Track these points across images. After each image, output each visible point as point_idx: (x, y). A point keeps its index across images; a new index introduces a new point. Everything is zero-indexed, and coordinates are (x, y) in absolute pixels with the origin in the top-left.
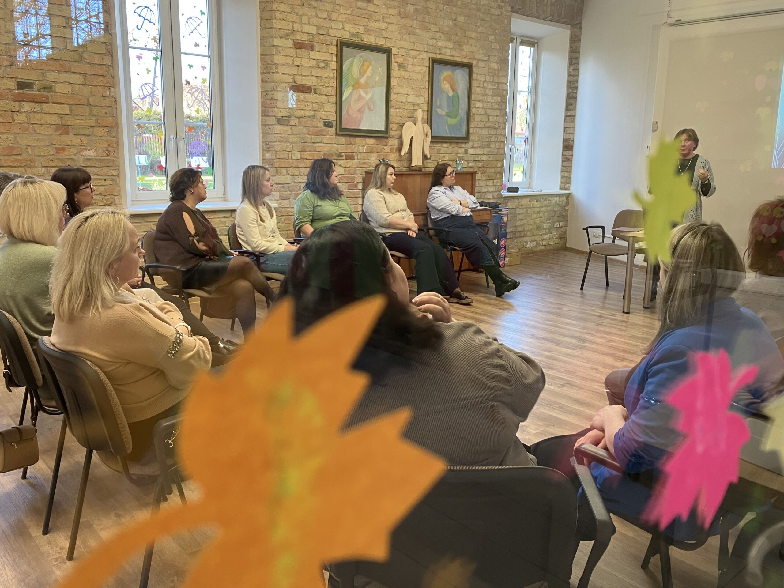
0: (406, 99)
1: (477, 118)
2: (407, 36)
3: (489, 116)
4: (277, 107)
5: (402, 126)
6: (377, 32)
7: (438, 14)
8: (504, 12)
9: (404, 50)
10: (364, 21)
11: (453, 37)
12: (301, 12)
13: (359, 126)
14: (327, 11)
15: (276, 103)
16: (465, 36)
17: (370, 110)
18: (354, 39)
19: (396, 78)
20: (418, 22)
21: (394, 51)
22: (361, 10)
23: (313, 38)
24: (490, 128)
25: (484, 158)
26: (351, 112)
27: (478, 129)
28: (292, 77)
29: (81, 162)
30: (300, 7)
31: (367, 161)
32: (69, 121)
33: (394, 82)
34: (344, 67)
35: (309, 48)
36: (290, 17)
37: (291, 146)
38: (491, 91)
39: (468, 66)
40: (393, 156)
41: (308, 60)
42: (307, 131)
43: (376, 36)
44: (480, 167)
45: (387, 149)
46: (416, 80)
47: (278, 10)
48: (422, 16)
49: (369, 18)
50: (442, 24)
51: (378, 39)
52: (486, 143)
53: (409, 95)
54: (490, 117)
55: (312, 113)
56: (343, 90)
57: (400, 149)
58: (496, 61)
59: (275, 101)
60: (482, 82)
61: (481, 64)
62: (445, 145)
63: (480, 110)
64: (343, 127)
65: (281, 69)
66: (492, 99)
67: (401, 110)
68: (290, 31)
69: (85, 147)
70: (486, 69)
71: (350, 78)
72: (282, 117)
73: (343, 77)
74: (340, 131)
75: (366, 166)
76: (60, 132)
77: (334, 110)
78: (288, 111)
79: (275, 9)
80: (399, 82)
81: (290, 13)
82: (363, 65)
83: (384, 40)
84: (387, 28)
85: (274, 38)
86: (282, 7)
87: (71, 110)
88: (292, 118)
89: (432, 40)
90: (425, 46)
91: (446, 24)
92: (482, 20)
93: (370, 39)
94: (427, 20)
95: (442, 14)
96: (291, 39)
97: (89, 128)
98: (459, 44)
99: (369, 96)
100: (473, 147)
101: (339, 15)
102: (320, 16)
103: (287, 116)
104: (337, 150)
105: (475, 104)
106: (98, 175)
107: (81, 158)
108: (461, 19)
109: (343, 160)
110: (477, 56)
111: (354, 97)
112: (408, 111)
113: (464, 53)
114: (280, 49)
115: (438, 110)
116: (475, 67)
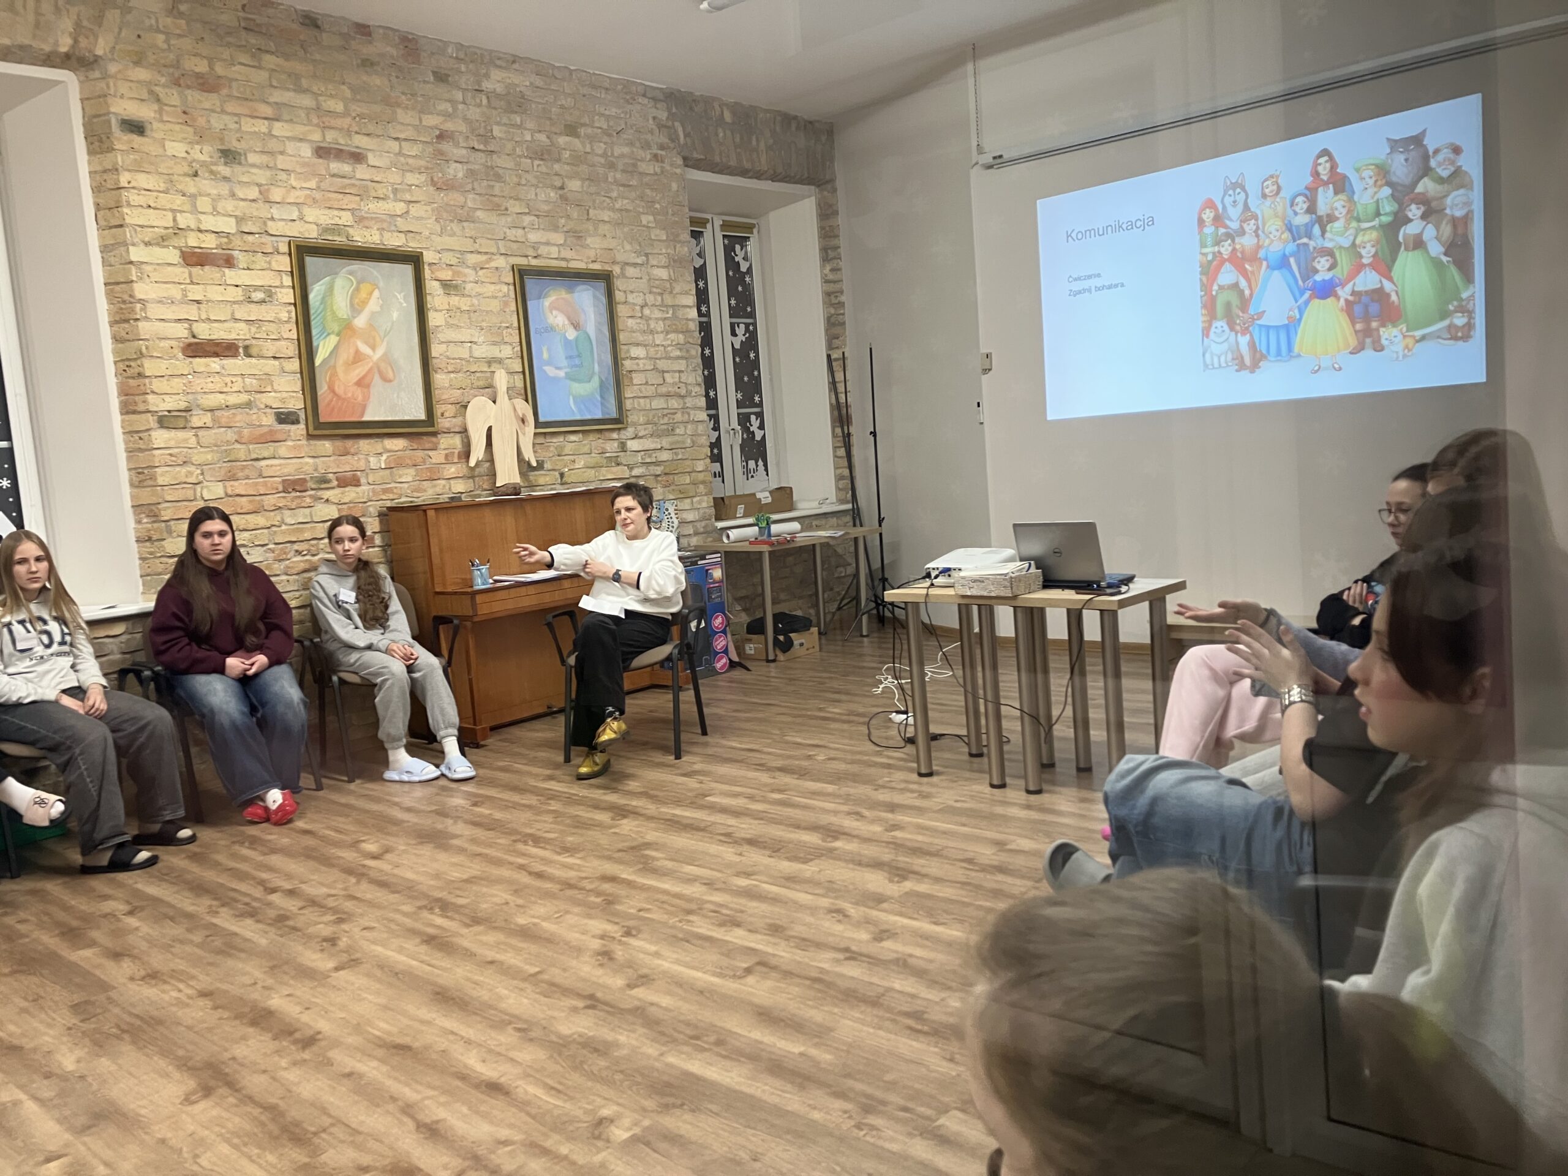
0: (471, 352)
1: (638, 379)
2: (455, 227)
3: (664, 372)
4: (153, 392)
5: (466, 407)
6: (383, 221)
7: (520, 178)
8: (668, 168)
9: (451, 253)
10: (351, 202)
11: (563, 221)
12: (192, 190)
13: (362, 415)
14: (259, 185)
15: (151, 384)
16: (588, 219)
17: (386, 380)
18: (330, 238)
19: (441, 311)
20: (477, 197)
21: (428, 257)
22: (340, 180)
23: (230, 241)
24: (668, 395)
25: (665, 456)
26: (339, 390)
27: (642, 400)
28: (186, 325)
30: (188, 179)
31: (393, 485)
33: (434, 319)
34: (312, 297)
35: (221, 262)
36: (164, 200)
37: (199, 471)
38: (661, 322)
39: (604, 279)
40: (453, 470)
41: (222, 288)
42: (235, 437)
43: (383, 229)
44: (658, 476)
45: (437, 457)
46: (487, 312)
47: (133, 188)
48: (485, 183)
49: (362, 194)
50: (533, 197)
51: (387, 235)
52: (665, 427)
53: (475, 343)
54: (666, 375)
55: (244, 398)
56: (315, 344)
57: (467, 454)
58: (662, 263)
59: (147, 381)
60: (638, 308)
61: (631, 271)
62: (573, 438)
63: (641, 362)
64: (321, 420)
65: (154, 311)
66: (666, 339)
67: (460, 375)
68: (171, 230)
70: (644, 281)
71: (329, 318)
72: (169, 411)
73: (312, 318)
74: (315, 429)
75: (391, 496)
77: (298, 386)
78: (184, 399)
79: (124, 183)
80: (449, 319)
81: (166, 192)
82: (357, 289)
83: (402, 235)
84: (407, 212)
85: (131, 248)
86: (142, 180)
88: (194, 413)
89: (514, 231)
90: (500, 242)
91: (542, 197)
92: (623, 185)
93: (368, 236)
94: (497, 191)
95: (529, 177)
96: (175, 247)
98: (577, 237)
99: (380, 352)
100: (636, 437)
101: (288, 192)
102: (240, 194)
103: (182, 408)
104: (316, 470)
105: (628, 351)
108: (574, 185)
109: (333, 488)
110: (620, 257)
111: (345, 355)
112: (478, 375)
113: (592, 254)
114: (148, 268)
115: (546, 368)
116: (618, 277)
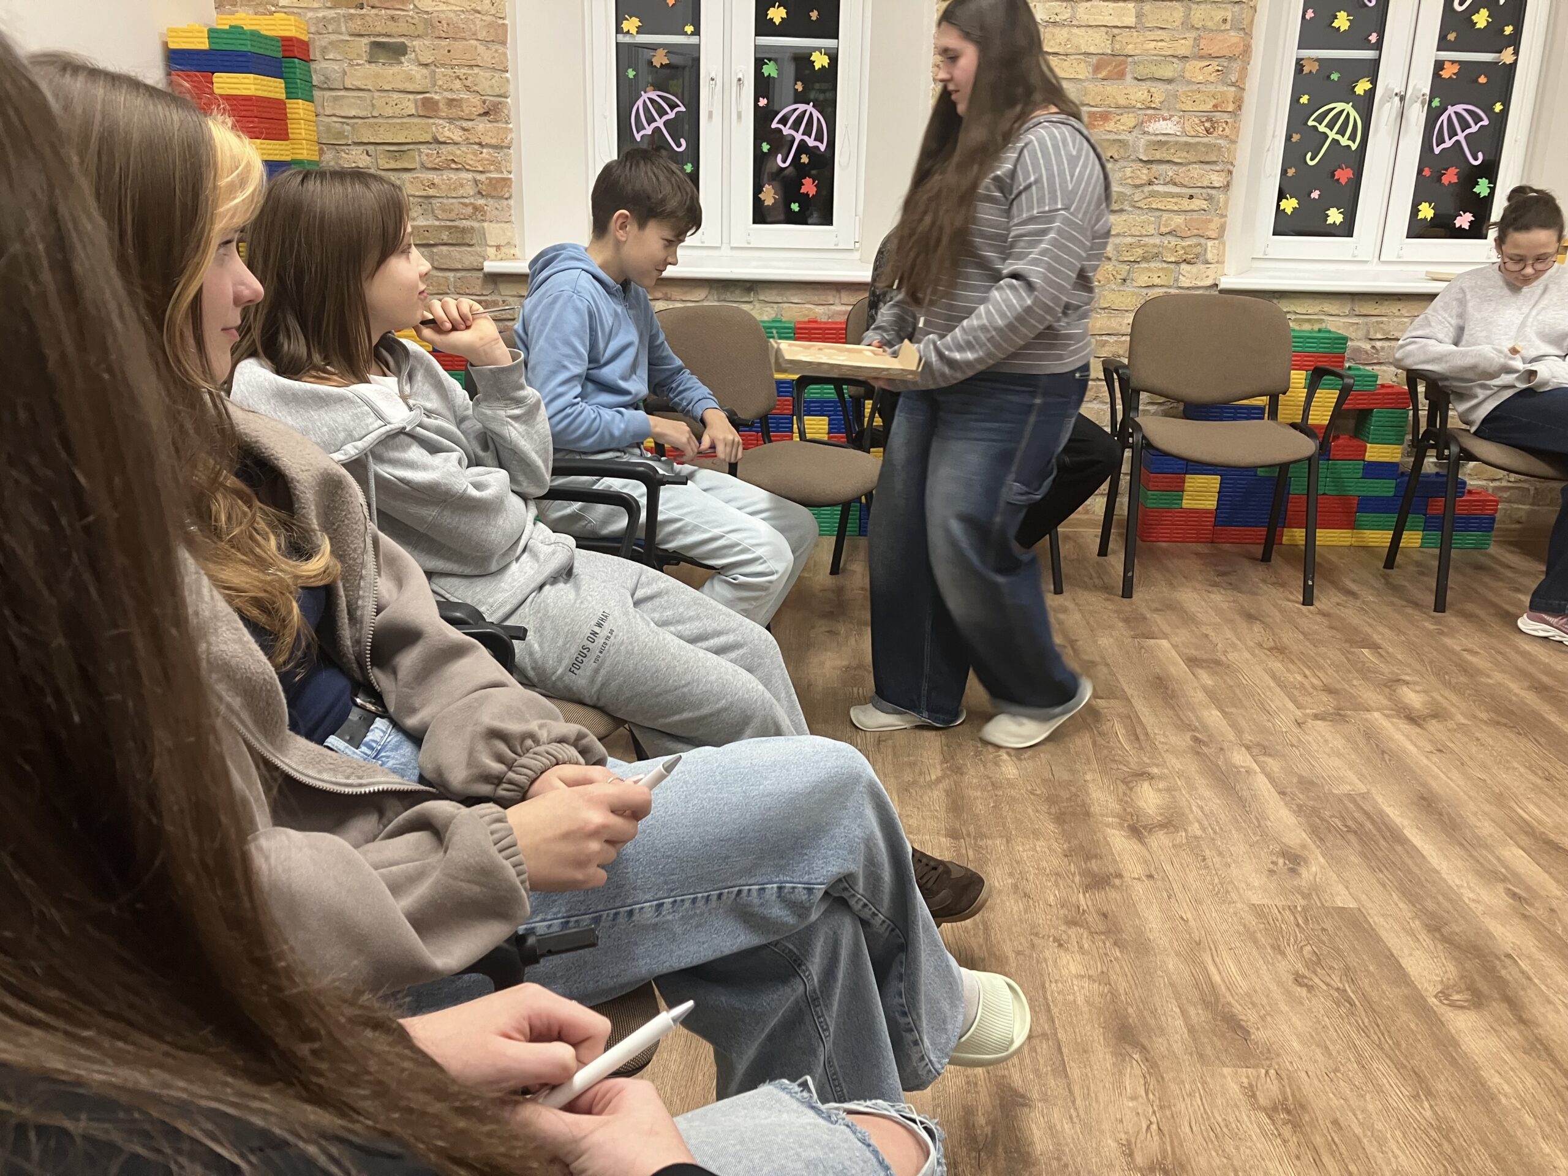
29: (1141, 150)
32: (1131, 44)
69: (1158, 112)
76: (1103, 74)
87: (1139, 16)
97: (1175, 60)
106: (1175, 184)
107: (1143, 141)
